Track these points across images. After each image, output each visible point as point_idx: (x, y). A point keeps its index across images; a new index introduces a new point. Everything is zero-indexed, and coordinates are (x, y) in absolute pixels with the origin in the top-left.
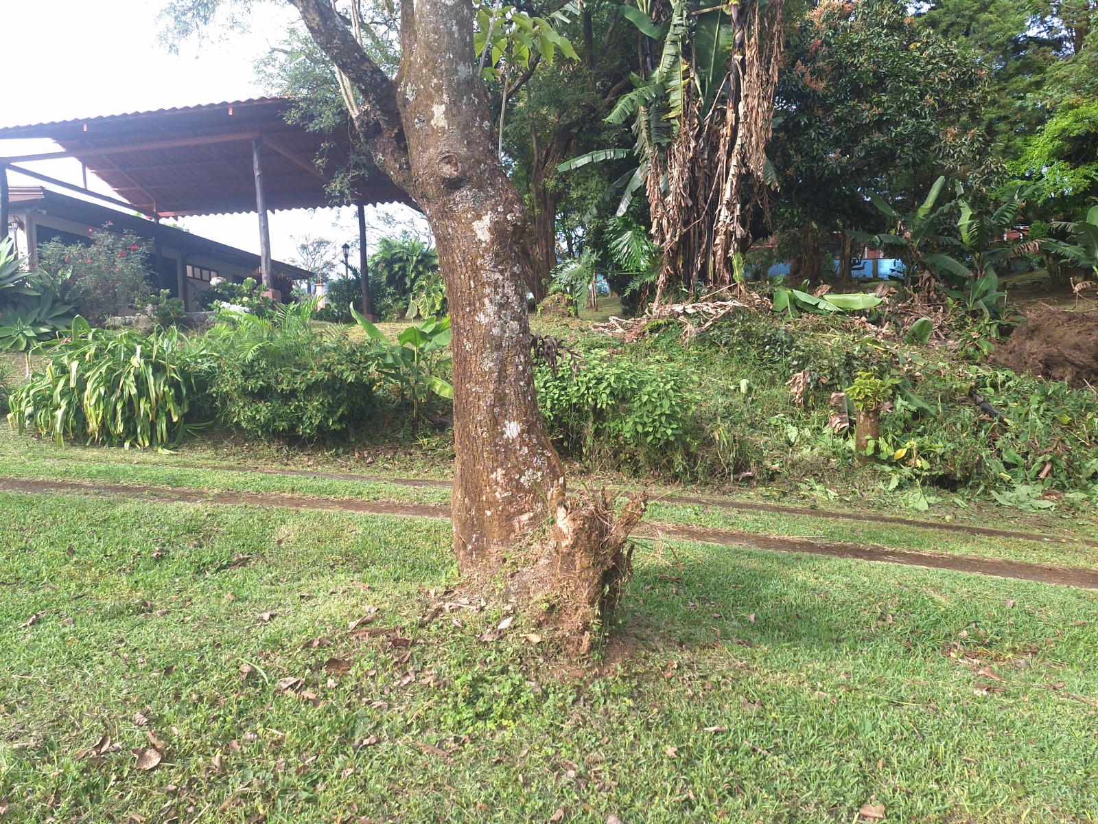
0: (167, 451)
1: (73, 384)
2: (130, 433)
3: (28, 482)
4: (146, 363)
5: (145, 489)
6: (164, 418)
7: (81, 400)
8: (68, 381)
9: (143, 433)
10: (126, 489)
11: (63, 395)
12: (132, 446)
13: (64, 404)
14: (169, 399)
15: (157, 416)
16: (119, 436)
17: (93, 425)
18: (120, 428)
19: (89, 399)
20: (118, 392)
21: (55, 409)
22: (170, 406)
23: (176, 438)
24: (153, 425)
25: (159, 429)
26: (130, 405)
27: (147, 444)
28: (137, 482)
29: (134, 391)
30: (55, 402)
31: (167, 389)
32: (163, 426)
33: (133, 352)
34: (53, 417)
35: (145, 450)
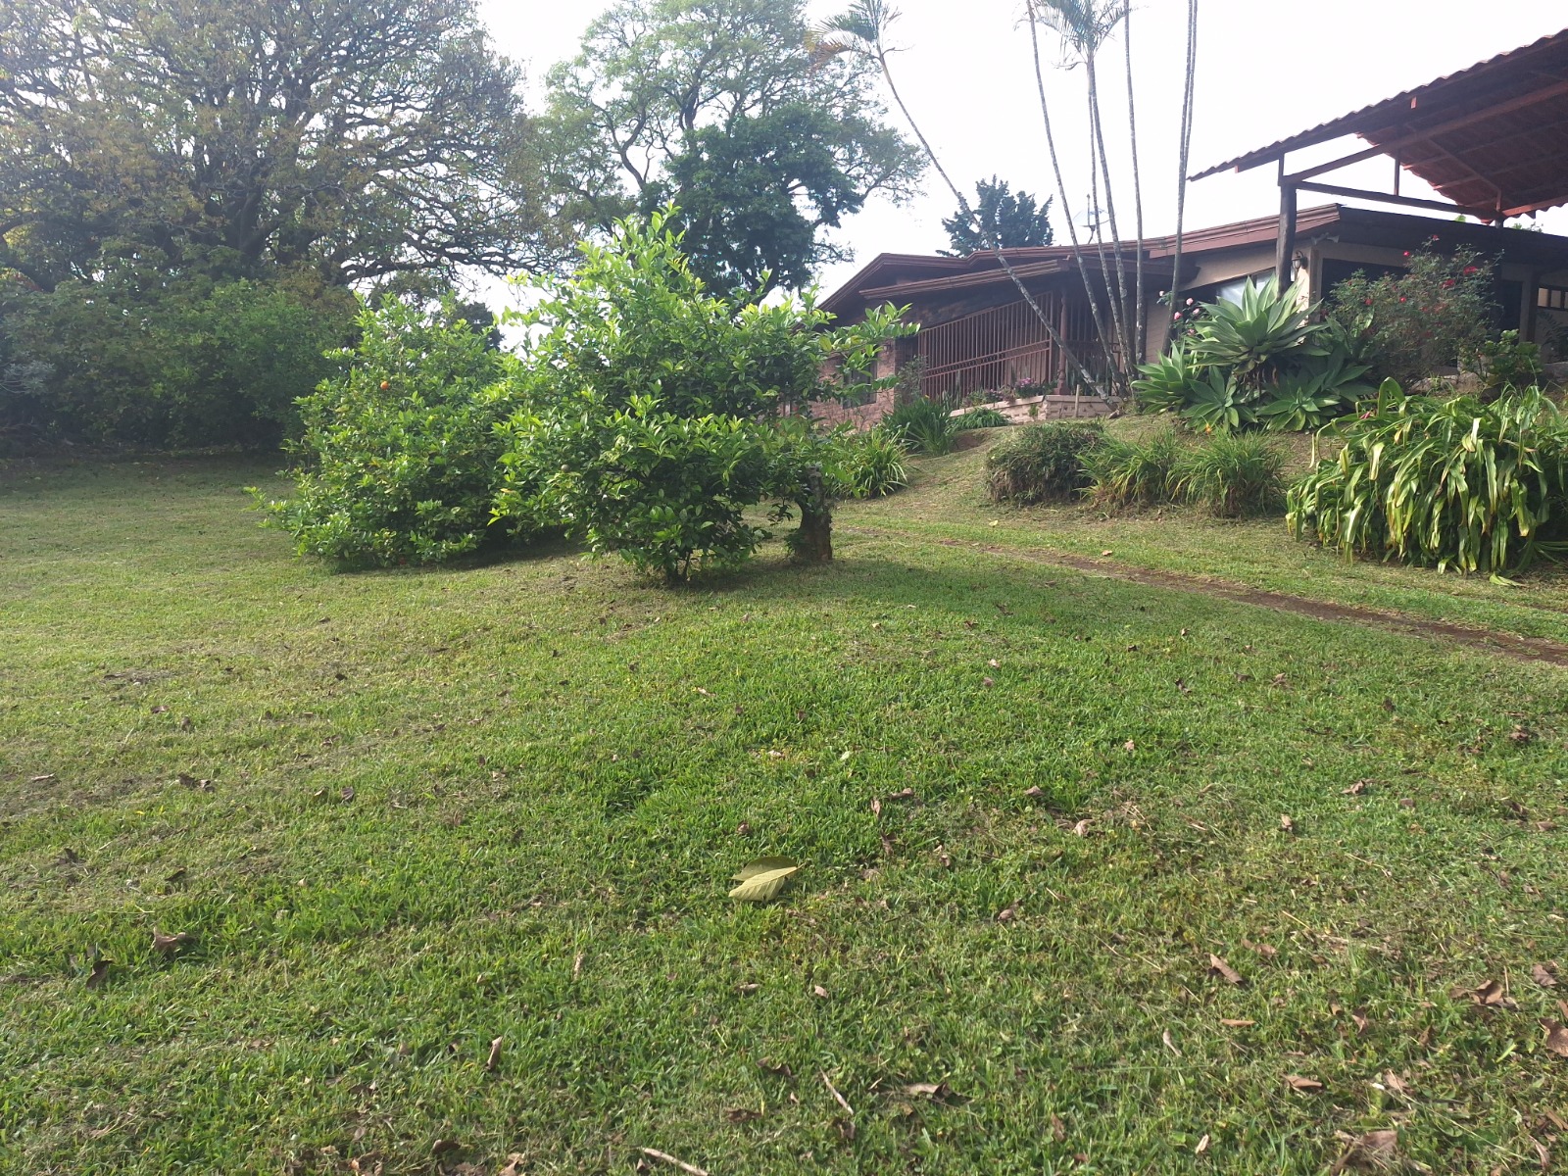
0: (1504, 582)
1: (1372, 476)
2: (1448, 549)
3: (1315, 605)
4: (1486, 445)
5: (1481, 634)
6: (1505, 531)
7: (1382, 498)
8: (1367, 471)
9: (1467, 551)
10: (1451, 630)
11: (1358, 490)
12: (1448, 568)
13: (1358, 503)
14: (1517, 500)
15: (1493, 527)
16: (1431, 551)
17: (1396, 534)
18: (1435, 542)
19: (1395, 498)
20: (1439, 489)
21: (1346, 510)
22: (1518, 511)
23: (1521, 562)
24: (1486, 541)
25: (1494, 545)
26: (1454, 508)
27: (1473, 568)
28: (1469, 622)
29: (1463, 487)
30: (1346, 500)
31: (1515, 484)
32: (1501, 543)
33: (1466, 428)
34: (1342, 520)
35: (1470, 576)
